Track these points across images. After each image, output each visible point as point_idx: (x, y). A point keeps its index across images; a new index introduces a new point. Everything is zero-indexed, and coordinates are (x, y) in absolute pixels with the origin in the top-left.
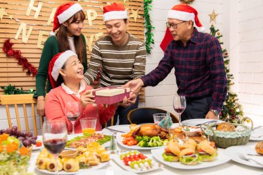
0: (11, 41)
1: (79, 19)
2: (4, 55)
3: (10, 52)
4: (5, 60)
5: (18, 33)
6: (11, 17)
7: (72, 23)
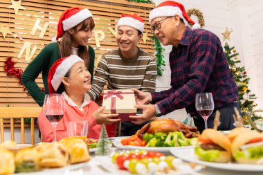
0: (13, 60)
1: (88, 26)
2: (5, 75)
3: (10, 70)
4: (5, 80)
5: (22, 52)
6: (15, 36)
7: (80, 30)
